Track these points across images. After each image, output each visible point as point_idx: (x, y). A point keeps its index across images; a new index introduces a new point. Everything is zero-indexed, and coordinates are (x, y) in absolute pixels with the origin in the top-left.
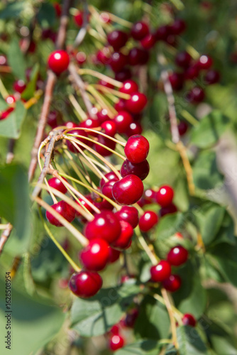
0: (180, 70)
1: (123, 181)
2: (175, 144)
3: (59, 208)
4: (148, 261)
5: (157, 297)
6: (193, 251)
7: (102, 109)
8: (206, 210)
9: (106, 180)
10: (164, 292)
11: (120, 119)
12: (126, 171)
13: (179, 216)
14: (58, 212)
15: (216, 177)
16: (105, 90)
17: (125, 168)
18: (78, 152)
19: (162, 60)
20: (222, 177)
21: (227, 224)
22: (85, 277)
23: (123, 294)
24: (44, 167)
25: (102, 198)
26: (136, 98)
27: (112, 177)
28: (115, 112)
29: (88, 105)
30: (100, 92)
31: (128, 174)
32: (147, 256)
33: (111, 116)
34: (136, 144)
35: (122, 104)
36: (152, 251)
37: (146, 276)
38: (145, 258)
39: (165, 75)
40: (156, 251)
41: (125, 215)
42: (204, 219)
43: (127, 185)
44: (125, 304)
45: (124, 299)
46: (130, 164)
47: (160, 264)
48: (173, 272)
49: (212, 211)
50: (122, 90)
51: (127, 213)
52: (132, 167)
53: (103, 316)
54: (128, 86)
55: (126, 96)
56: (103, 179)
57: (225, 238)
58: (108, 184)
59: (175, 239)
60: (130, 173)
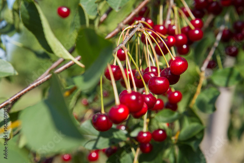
0: (233, 31)
1: (159, 79)
2: (201, 71)
3: (114, 69)
4: (142, 127)
5: (133, 150)
6: (169, 138)
7: (174, 25)
8: (192, 121)
9: (150, 70)
10: (138, 150)
11: (180, 38)
12: (165, 74)
13: (176, 114)
14: (112, 70)
15: (211, 106)
16: (183, 15)
17: (165, 72)
18: (145, 43)
19: (227, 18)
20: (214, 109)
21: (198, 137)
22: (104, 118)
23: (115, 136)
24: (122, 43)
25: (141, 78)
26: (197, 32)
27: (154, 70)
28: (180, 32)
29: (168, 17)
30: (180, 14)
31: (165, 76)
32: (143, 124)
33: (176, 33)
34: (180, 63)
35: (187, 29)
36: (147, 123)
37: (134, 134)
38: (141, 124)
39: (222, 28)
40: (149, 124)
41: (148, 99)
42: (188, 125)
43: (160, 82)
44: (113, 142)
45: (114, 139)
46: (169, 71)
47: (147, 133)
48: (150, 142)
49: (195, 124)
50: (193, 22)
51: (150, 99)
52: (170, 74)
53: (97, 140)
54: (197, 22)
55: (193, 27)
56: (148, 68)
57: (192, 144)
58: (149, 73)
59: (164, 125)
60: (166, 77)
